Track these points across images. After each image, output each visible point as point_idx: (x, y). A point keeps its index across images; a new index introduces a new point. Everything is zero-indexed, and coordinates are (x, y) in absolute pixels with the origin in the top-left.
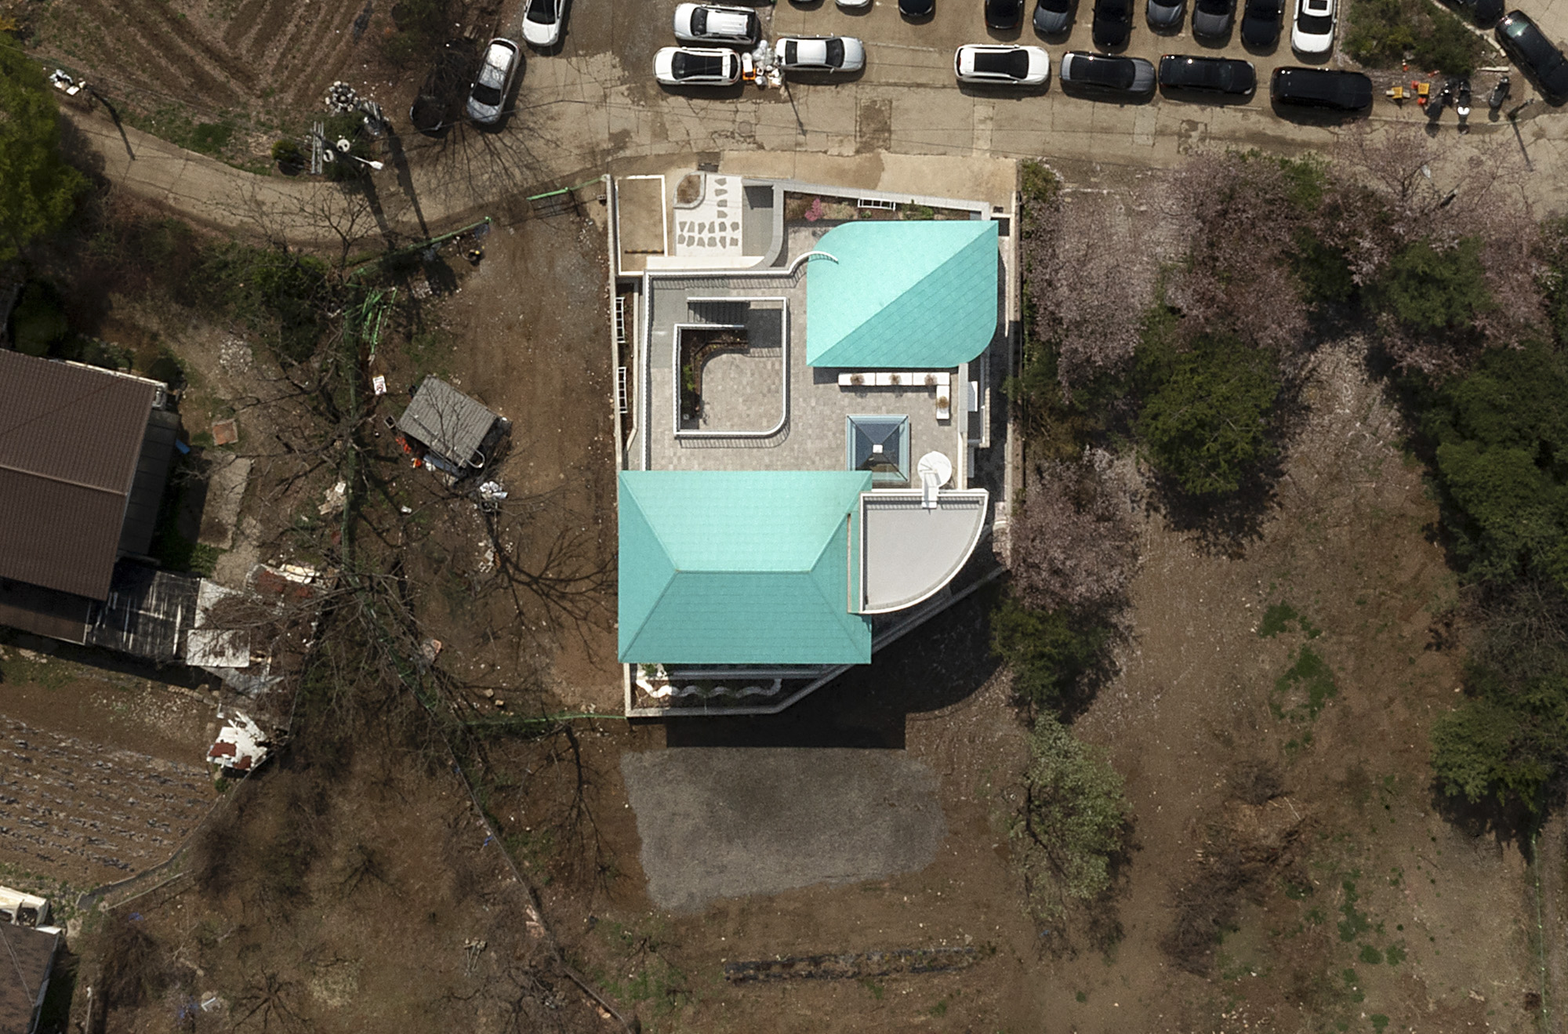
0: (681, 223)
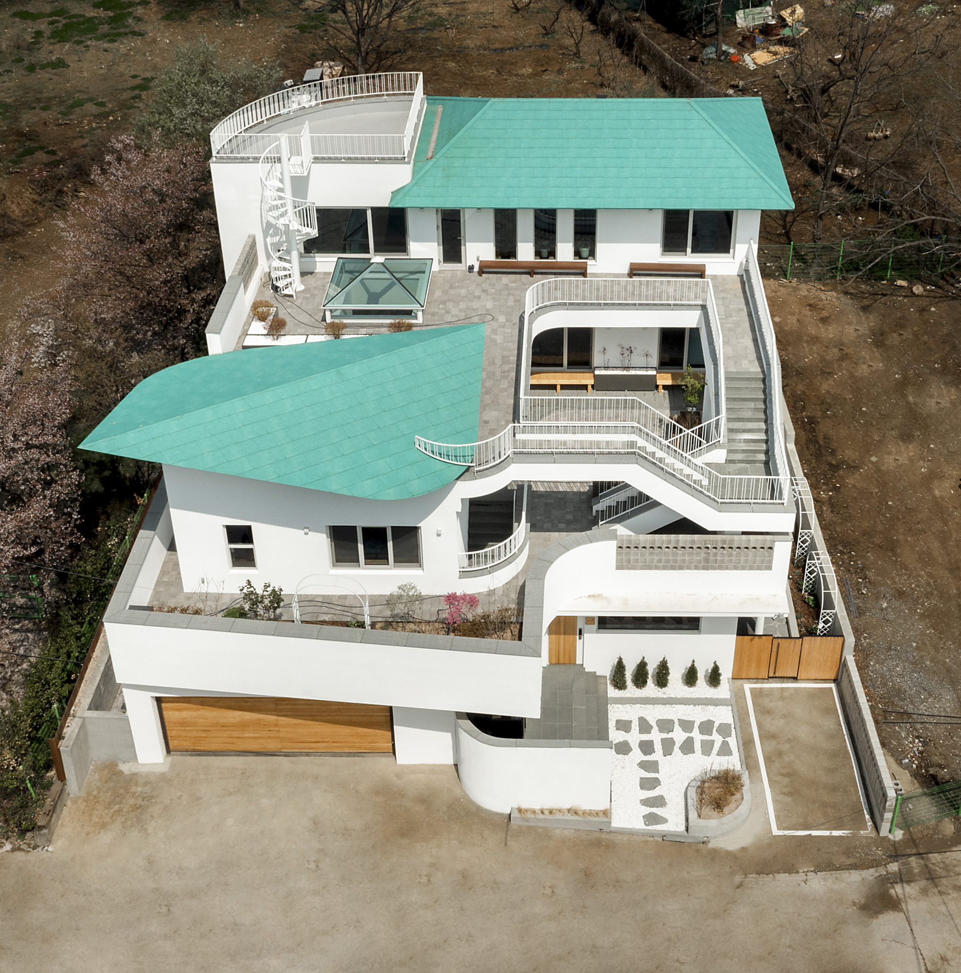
0: (730, 753)
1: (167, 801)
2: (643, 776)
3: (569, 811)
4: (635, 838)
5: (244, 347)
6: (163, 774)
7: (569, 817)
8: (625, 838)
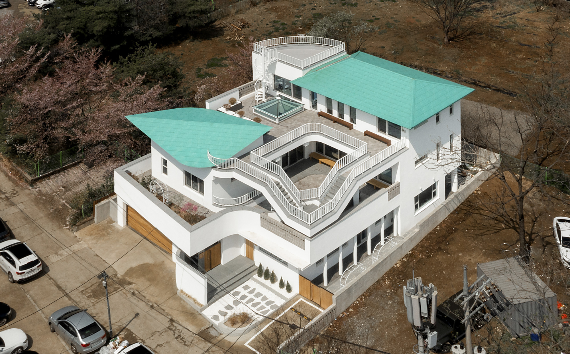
1: (111, 237)
2: (230, 305)
3: (193, 299)
4: (205, 320)
5: (217, 110)
6: (119, 230)
7: (192, 301)
8: (202, 318)
